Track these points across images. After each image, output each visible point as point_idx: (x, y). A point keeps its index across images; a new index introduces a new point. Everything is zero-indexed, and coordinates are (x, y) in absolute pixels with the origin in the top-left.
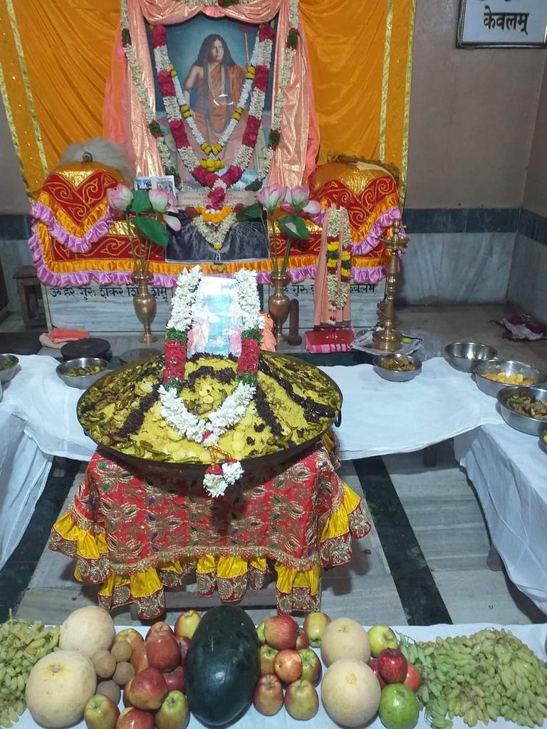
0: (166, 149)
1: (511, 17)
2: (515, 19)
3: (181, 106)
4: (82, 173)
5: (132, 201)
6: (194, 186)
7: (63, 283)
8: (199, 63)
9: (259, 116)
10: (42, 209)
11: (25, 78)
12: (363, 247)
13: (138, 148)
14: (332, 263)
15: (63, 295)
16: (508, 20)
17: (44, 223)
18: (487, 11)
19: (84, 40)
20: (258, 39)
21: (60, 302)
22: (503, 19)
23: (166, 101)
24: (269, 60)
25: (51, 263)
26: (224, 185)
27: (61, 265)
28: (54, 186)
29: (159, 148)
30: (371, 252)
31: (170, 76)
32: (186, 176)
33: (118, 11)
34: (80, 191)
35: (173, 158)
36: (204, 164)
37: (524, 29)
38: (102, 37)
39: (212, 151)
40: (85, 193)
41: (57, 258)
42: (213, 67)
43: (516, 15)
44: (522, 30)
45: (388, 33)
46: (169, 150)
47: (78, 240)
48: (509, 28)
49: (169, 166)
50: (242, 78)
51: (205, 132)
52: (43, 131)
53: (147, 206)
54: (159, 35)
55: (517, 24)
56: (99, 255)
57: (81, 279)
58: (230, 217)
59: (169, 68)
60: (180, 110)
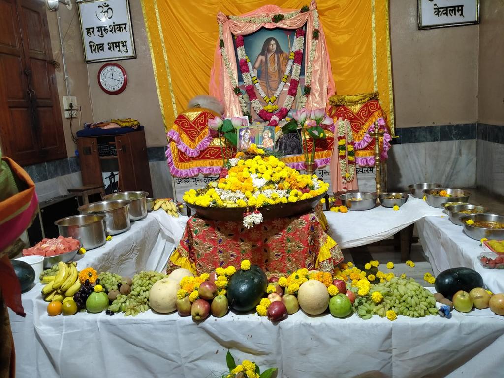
0: (244, 102)
1: (452, 9)
2: (455, 10)
3: (252, 78)
4: (196, 113)
5: (223, 125)
6: (261, 122)
7: (183, 175)
8: (262, 53)
9: (297, 78)
10: (174, 133)
11: (168, 71)
12: (362, 143)
13: (227, 103)
14: (342, 152)
15: (183, 183)
16: (450, 10)
17: (174, 141)
18: (436, 7)
19: (200, 49)
20: (295, 37)
21: (181, 187)
22: (447, 10)
23: (244, 75)
24: (303, 47)
25: (177, 164)
26: (277, 119)
27: (183, 165)
28: (180, 121)
29: (240, 101)
30: (368, 146)
31: (246, 61)
32: (255, 116)
33: (218, 32)
34: (194, 123)
35: (248, 107)
36: (266, 108)
37: (462, 14)
38: (209, 46)
39: (270, 101)
40: (197, 123)
41: (181, 161)
42: (270, 55)
43: (455, 7)
44: (460, 15)
45: (373, 25)
46: (246, 103)
47: (192, 150)
48: (451, 15)
49: (246, 112)
50: (288, 59)
51: (266, 91)
52: (176, 98)
53: (230, 128)
54: (241, 41)
55: (456, 12)
56: (204, 158)
57: (194, 172)
58: (278, 132)
59: (245, 57)
60: (252, 80)
